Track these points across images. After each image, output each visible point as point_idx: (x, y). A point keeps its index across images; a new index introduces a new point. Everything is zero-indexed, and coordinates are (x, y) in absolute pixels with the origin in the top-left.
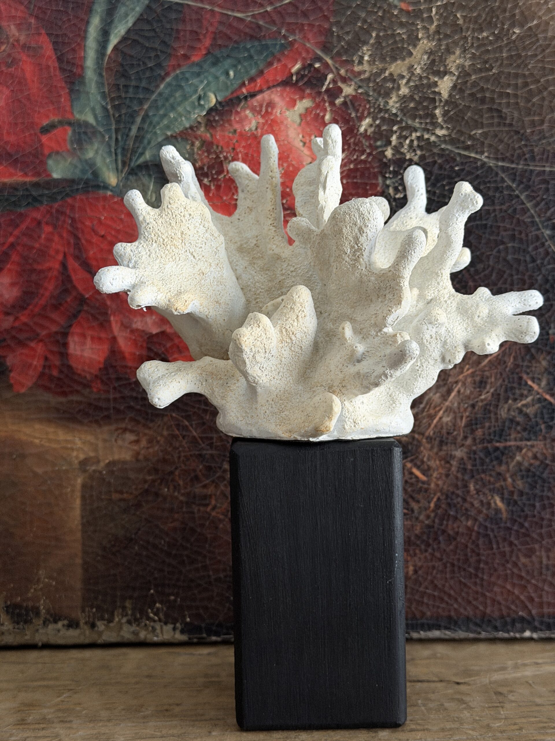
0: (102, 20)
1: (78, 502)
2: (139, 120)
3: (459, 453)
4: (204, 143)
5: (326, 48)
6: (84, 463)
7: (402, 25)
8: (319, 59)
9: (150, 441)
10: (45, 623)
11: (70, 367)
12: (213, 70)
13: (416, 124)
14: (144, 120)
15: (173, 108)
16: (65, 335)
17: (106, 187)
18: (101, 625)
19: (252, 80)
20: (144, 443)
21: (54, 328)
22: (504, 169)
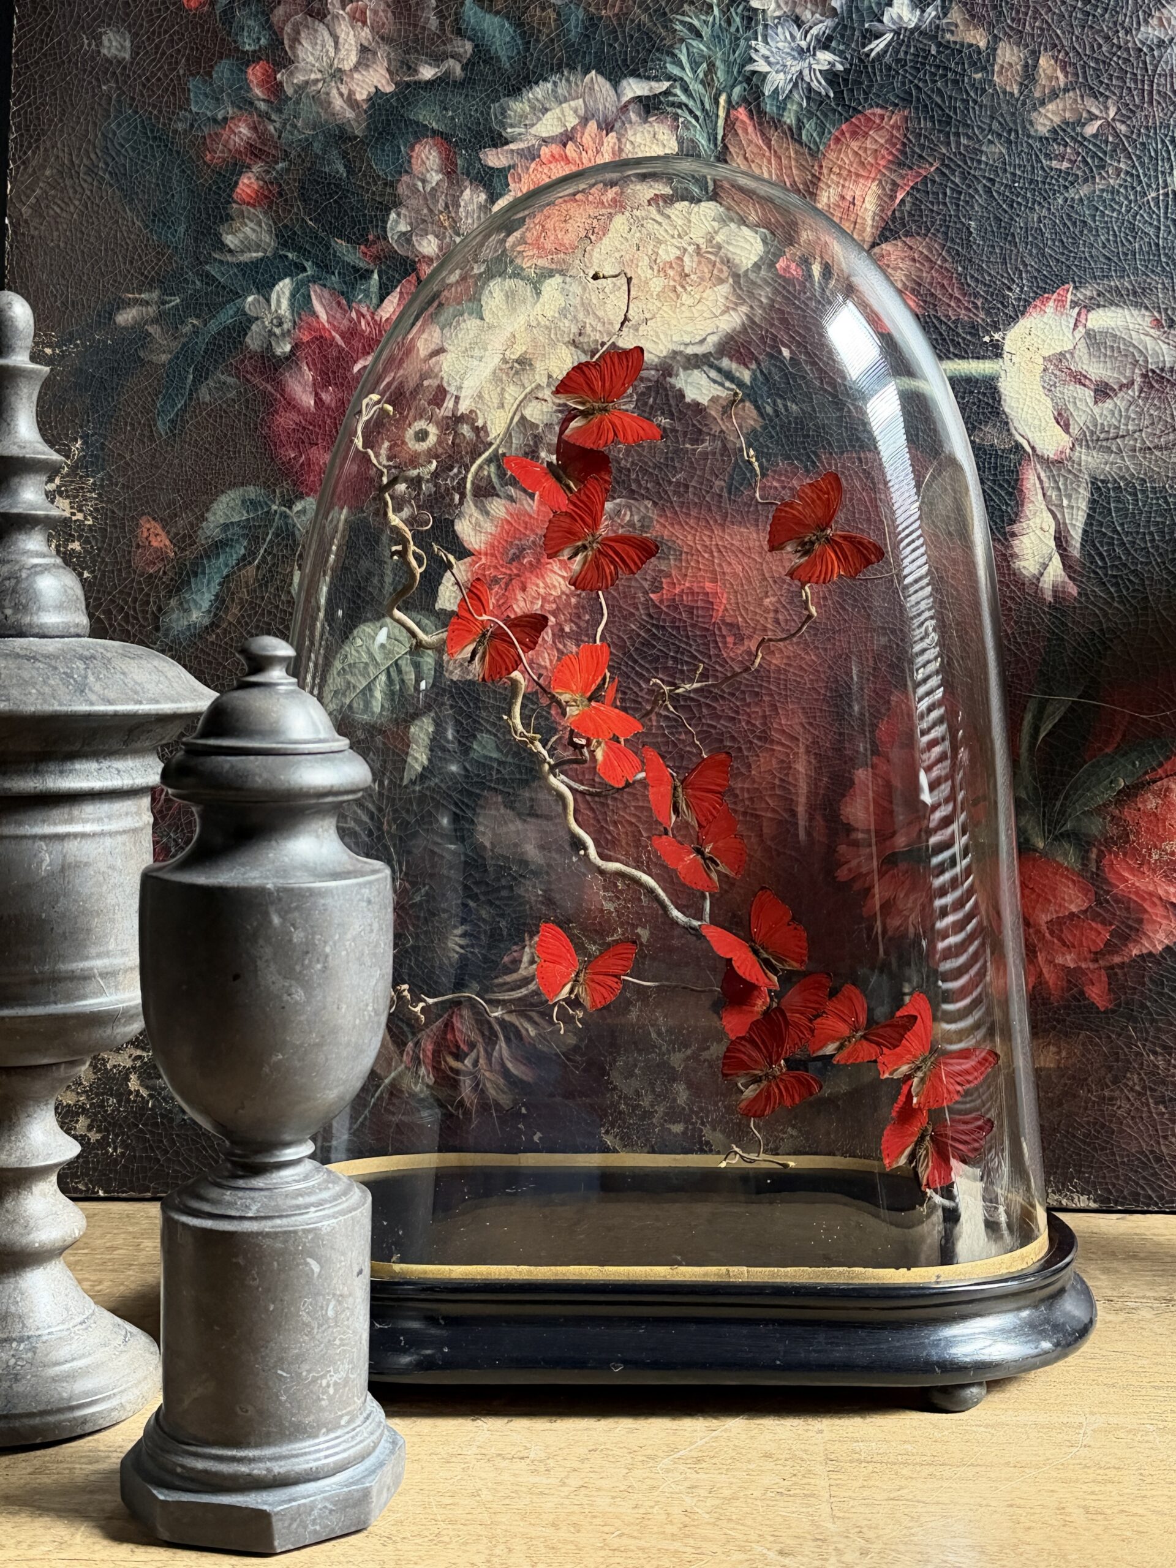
0: (1034, 717)
2: (1062, 797)
4: (1113, 817)
9: (1070, 1053)
12: (1122, 760)
14: (1066, 798)
15: (1089, 789)
17: (1035, 850)
19: (1154, 769)
20: (1064, 1054)
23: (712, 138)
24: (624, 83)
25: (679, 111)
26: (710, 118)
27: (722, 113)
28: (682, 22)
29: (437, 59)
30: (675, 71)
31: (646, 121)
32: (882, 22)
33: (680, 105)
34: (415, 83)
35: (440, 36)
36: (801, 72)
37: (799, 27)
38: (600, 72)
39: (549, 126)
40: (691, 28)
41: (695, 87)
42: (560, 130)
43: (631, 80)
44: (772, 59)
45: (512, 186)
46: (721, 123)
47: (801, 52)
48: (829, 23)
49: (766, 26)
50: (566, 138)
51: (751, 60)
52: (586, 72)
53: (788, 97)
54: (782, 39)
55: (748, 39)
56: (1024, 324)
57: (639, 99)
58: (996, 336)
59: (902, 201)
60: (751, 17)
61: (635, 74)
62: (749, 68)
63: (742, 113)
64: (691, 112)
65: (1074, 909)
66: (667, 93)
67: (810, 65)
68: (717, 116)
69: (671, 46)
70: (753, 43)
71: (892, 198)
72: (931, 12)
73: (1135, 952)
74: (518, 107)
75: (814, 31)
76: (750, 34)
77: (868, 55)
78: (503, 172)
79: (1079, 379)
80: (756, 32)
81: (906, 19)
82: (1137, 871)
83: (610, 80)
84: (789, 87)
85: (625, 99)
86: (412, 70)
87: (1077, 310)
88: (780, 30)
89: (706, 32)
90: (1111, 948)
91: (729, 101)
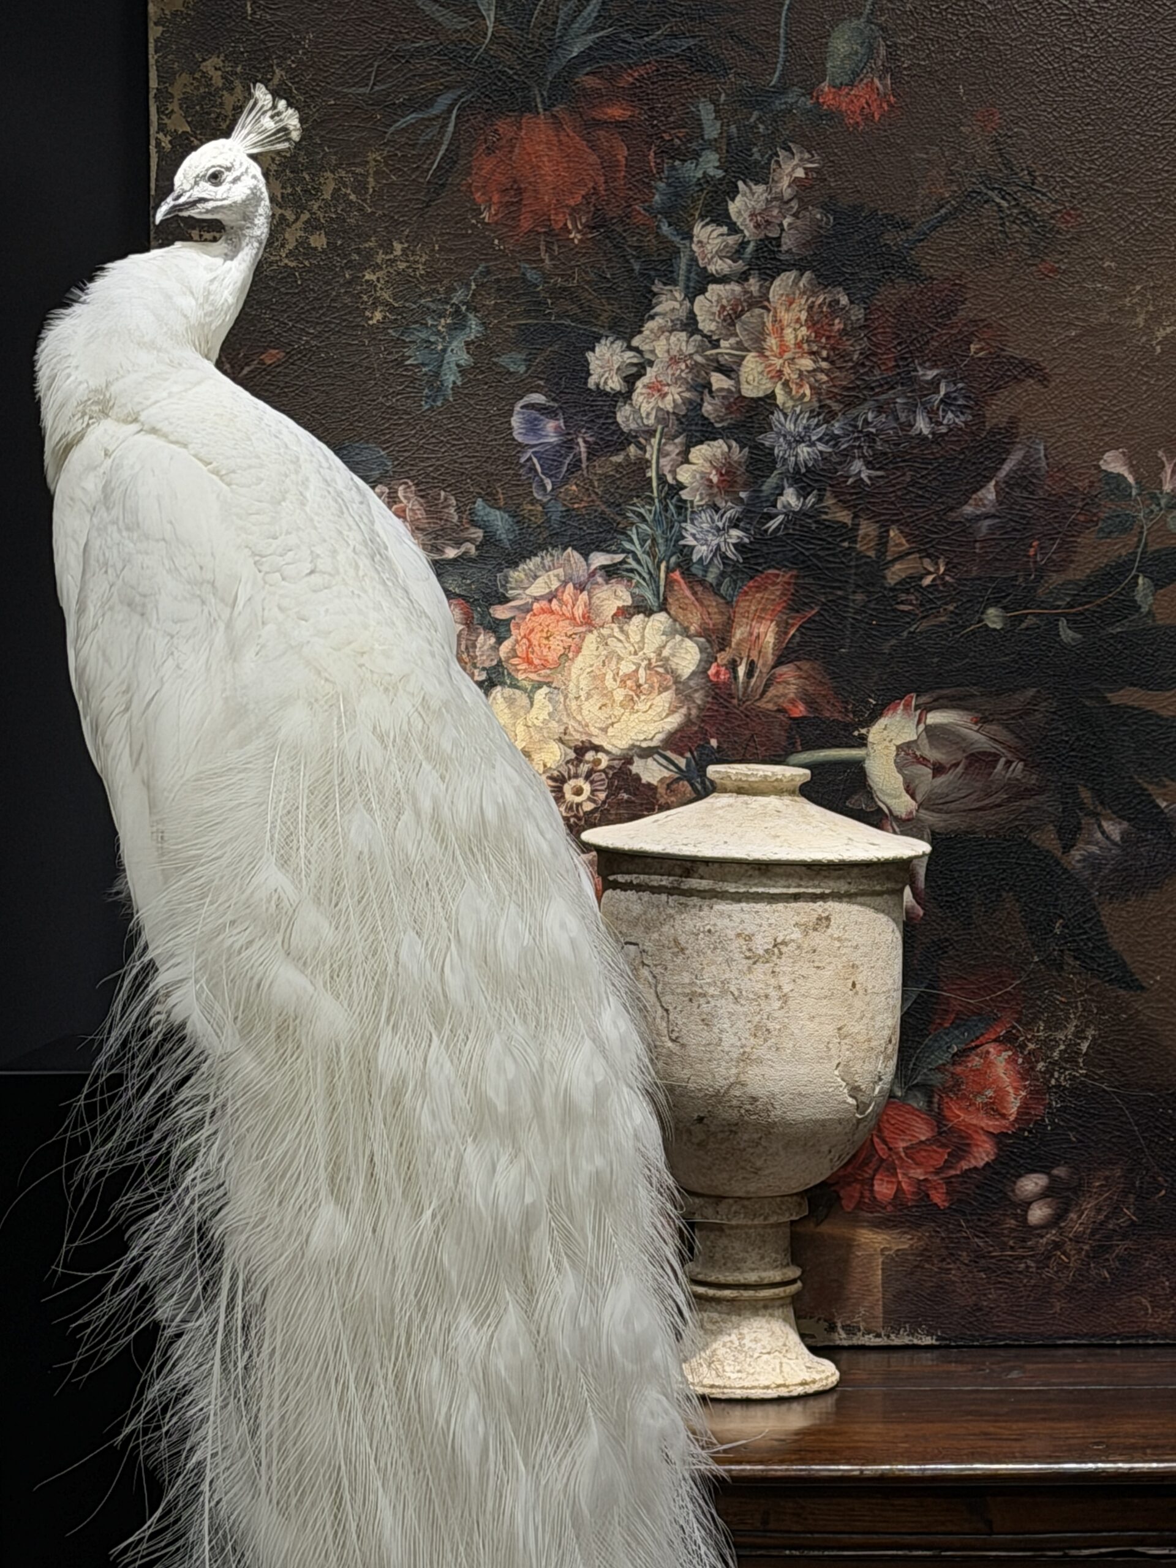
1: (880, 1272)
2: (914, 1059)
3: (1086, 1247)
4: (950, 1073)
5: (1018, 1021)
6: (882, 1250)
7: (1062, 1010)
8: (1014, 1027)
9: (920, 1239)
10: (863, 1335)
11: (875, 1198)
12: (956, 1032)
13: (1068, 1066)
15: (933, 1053)
16: (873, 1179)
17: (895, 1097)
18: (893, 1336)
19: (978, 1038)
21: (867, 1176)
22: (1114, 1092)
23: (657, 595)
24: (592, 555)
25: (631, 575)
26: (654, 578)
27: (662, 575)
28: (634, 512)
29: (458, 544)
30: (628, 546)
31: (607, 583)
32: (775, 506)
33: (632, 571)
34: (443, 560)
35: (459, 528)
36: (718, 545)
37: (717, 512)
38: (575, 548)
39: (538, 588)
40: (640, 515)
41: (643, 557)
42: (547, 591)
43: (598, 554)
44: (698, 536)
45: (514, 631)
46: (662, 583)
47: (718, 529)
48: (739, 509)
49: (693, 512)
50: (551, 597)
51: (683, 538)
52: (564, 549)
53: (710, 563)
54: (705, 520)
55: (680, 522)
56: (882, 722)
57: (603, 567)
58: (863, 731)
59: (794, 635)
60: (682, 506)
61: (598, 549)
62: (682, 542)
63: (677, 575)
64: (640, 575)
65: (923, 1138)
66: (624, 562)
67: (725, 541)
68: (659, 577)
69: (624, 528)
70: (683, 525)
71: (786, 633)
72: (811, 500)
73: (965, 1167)
74: (516, 575)
75: (728, 515)
76: (681, 518)
77: (766, 531)
78: (507, 622)
79: (923, 761)
80: (686, 516)
81: (793, 505)
82: (966, 1110)
83: (581, 554)
84: (710, 556)
85: (593, 567)
86: (441, 551)
87: (918, 712)
88: (703, 514)
89: (649, 517)
90: (948, 1165)
91: (667, 567)
